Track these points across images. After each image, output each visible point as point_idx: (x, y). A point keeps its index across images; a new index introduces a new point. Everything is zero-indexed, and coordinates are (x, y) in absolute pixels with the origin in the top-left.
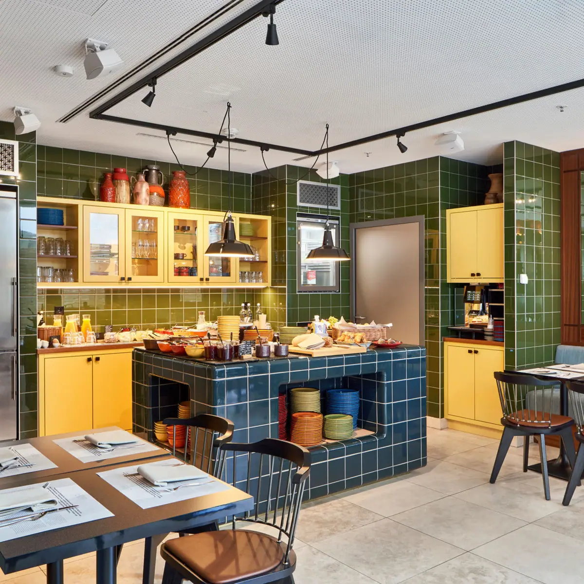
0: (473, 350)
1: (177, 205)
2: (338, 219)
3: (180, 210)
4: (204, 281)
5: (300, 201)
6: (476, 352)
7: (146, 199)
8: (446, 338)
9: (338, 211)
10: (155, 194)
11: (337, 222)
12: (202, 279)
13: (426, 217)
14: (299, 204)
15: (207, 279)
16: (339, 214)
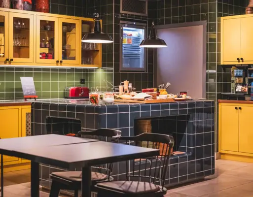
0: (238, 107)
1: (40, 10)
2: (146, 22)
3: (43, 13)
4: (59, 63)
5: (123, 10)
6: (240, 108)
7: (21, 6)
8: (220, 100)
9: (146, 17)
10: (26, 2)
11: (145, 24)
12: (58, 62)
13: (207, 22)
14: (122, 11)
15: (61, 62)
16: (146, 19)
